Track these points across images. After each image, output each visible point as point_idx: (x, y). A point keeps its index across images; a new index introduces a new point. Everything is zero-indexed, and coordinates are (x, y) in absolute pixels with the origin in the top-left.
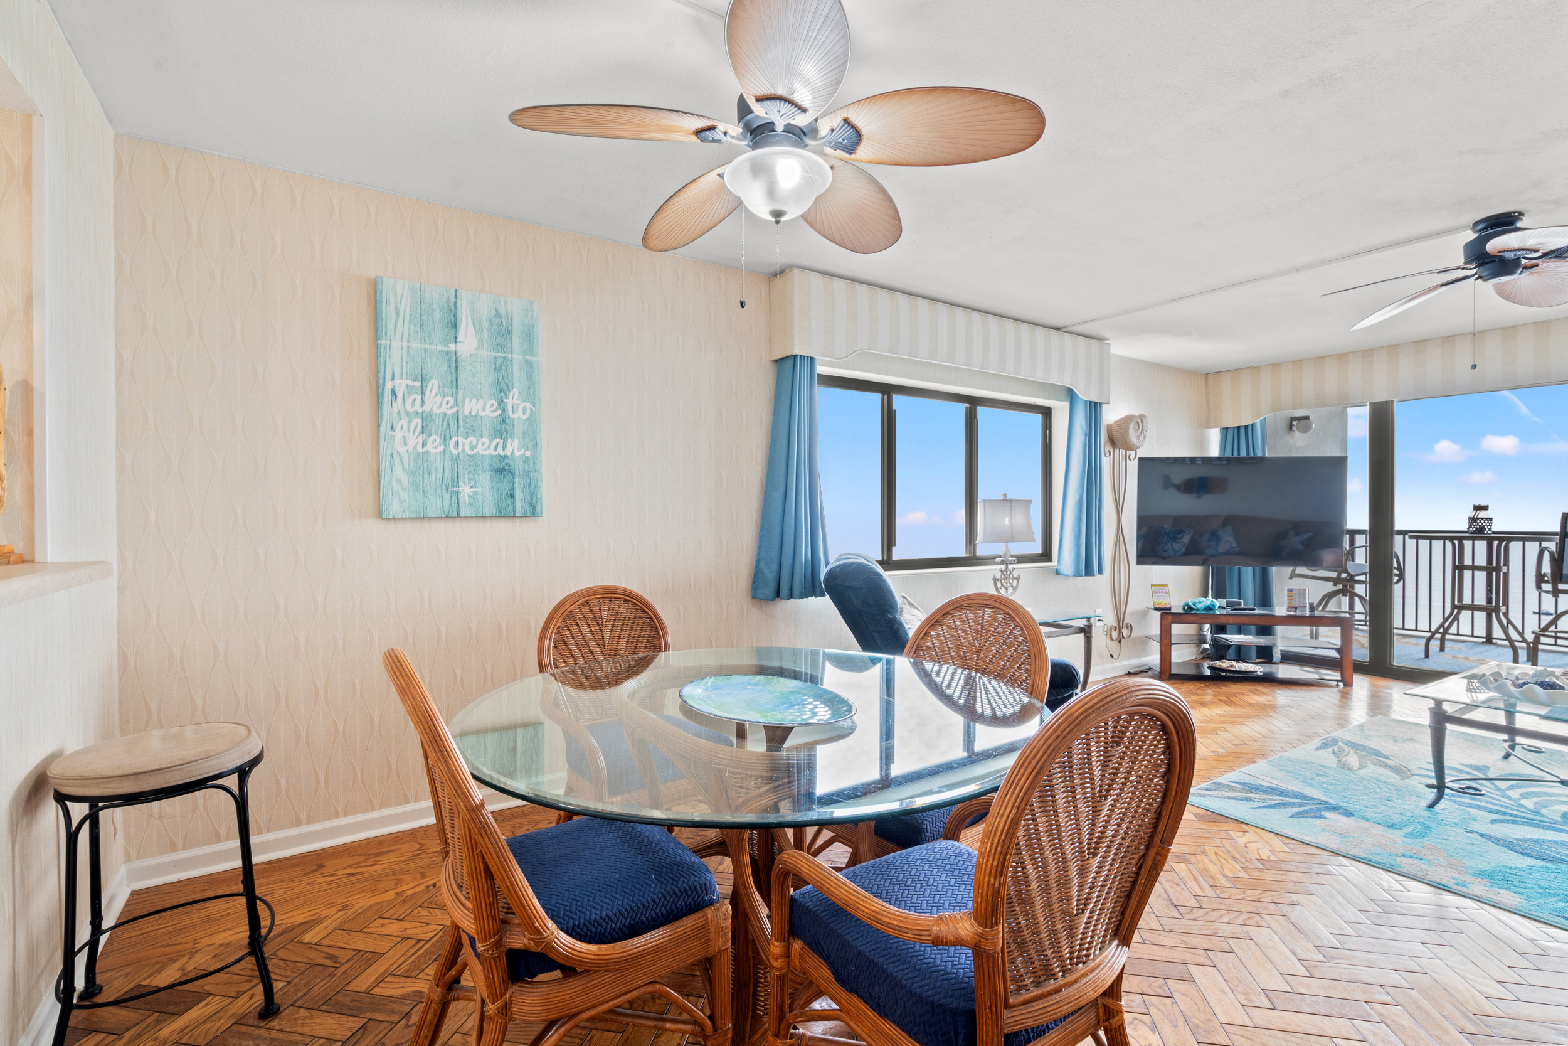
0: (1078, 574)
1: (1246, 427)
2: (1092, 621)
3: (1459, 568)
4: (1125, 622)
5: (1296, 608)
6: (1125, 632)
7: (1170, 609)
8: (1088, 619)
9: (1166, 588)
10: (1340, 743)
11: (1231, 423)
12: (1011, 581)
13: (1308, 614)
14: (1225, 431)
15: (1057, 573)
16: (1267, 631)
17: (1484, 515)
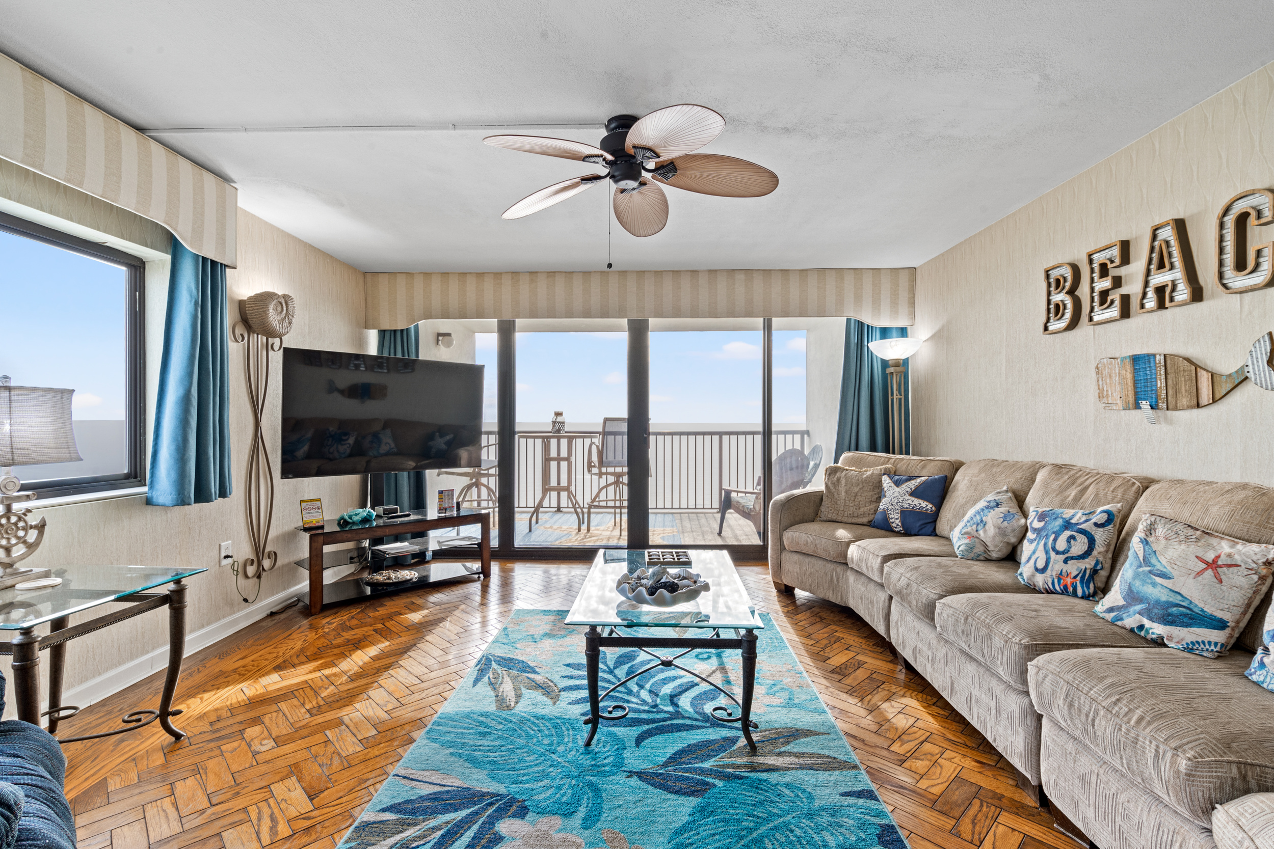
0: (182, 501)
1: (402, 331)
2: (184, 581)
3: (547, 460)
4: (267, 550)
5: (446, 510)
6: (266, 563)
7: (322, 527)
8: (178, 582)
9: (318, 503)
10: (494, 665)
11: (387, 326)
12: (21, 533)
13: (455, 514)
14: (383, 333)
15: (149, 502)
16: (422, 534)
17: (559, 419)
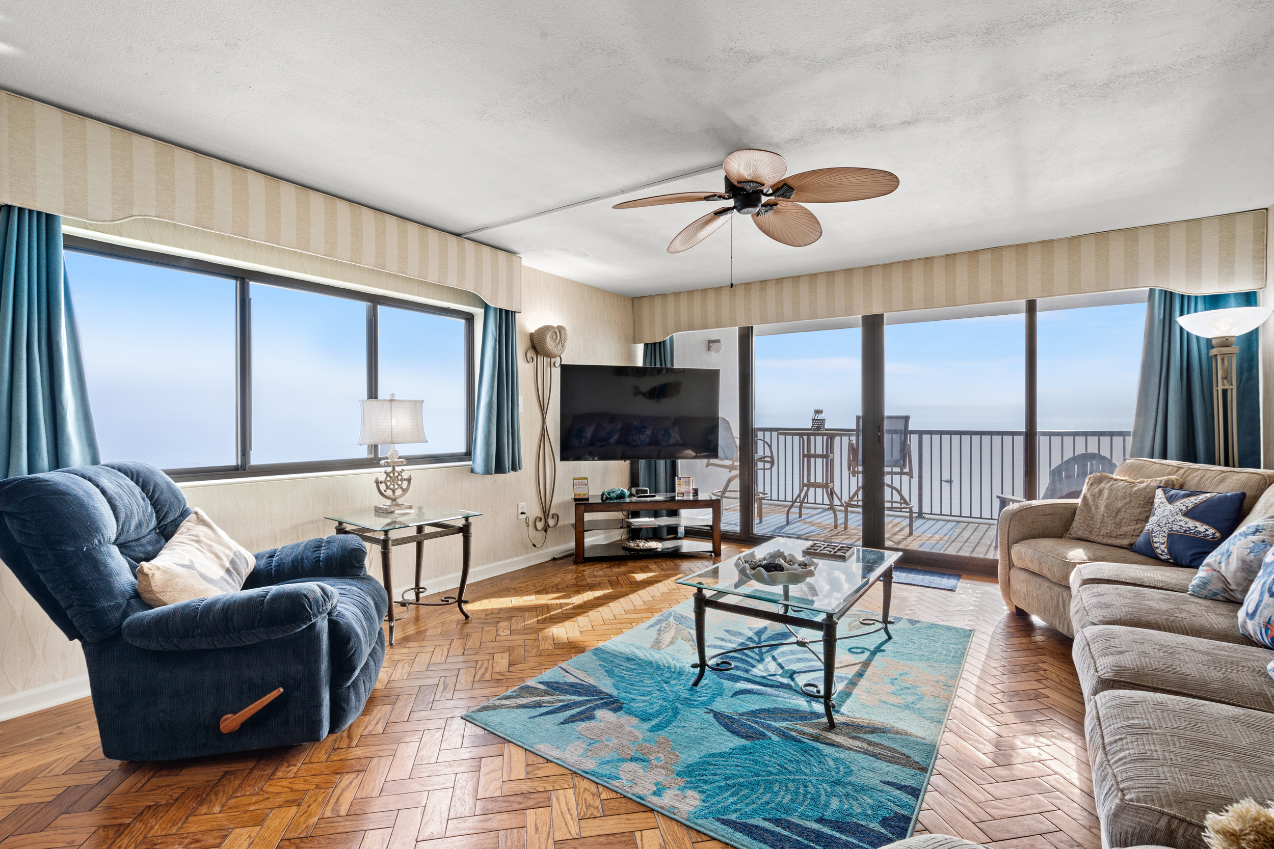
0: (487, 472)
1: (660, 343)
2: (471, 520)
3: (808, 456)
4: (551, 512)
5: (684, 494)
6: (551, 522)
7: (588, 499)
8: (467, 518)
9: (586, 481)
10: (672, 619)
11: (649, 341)
12: (400, 483)
13: (691, 498)
14: (646, 345)
15: (472, 471)
16: (674, 513)
17: (820, 417)
